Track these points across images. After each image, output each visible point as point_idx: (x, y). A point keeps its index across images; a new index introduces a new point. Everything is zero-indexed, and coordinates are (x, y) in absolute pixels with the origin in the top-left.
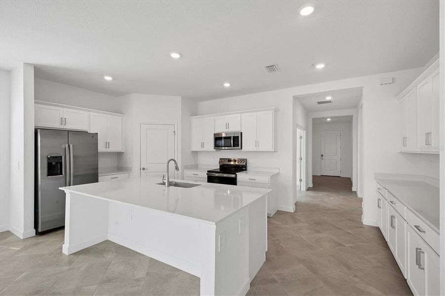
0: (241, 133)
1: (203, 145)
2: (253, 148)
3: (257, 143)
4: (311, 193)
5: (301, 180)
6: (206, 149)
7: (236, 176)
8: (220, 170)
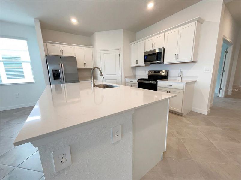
0: (164, 49)
1: (137, 62)
2: (173, 61)
3: (177, 56)
4: (229, 100)
5: (220, 89)
6: (139, 64)
7: (157, 82)
8: (149, 79)
